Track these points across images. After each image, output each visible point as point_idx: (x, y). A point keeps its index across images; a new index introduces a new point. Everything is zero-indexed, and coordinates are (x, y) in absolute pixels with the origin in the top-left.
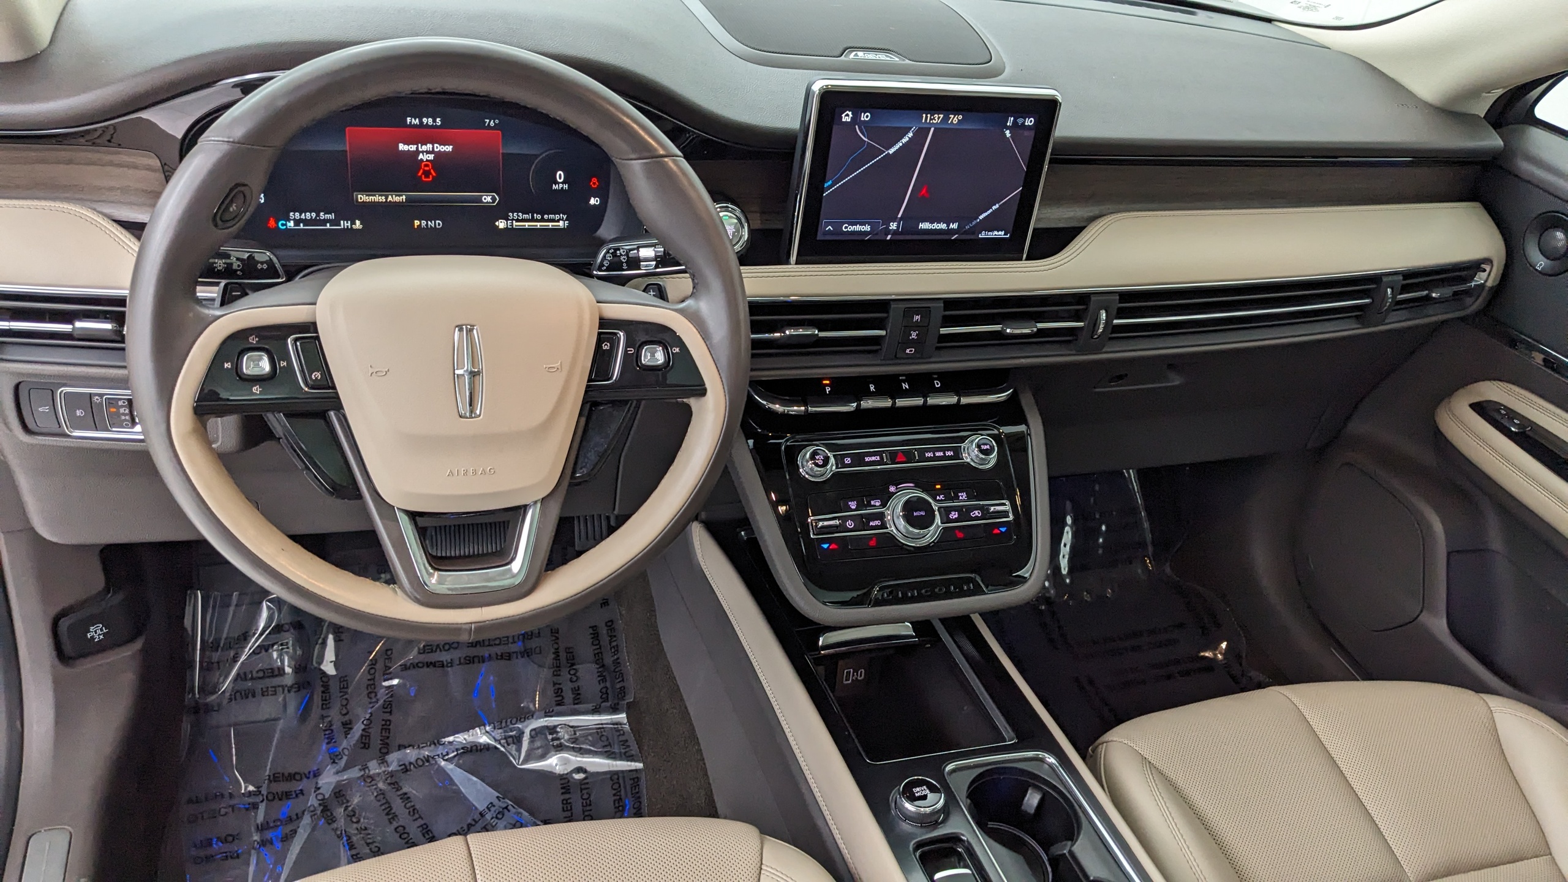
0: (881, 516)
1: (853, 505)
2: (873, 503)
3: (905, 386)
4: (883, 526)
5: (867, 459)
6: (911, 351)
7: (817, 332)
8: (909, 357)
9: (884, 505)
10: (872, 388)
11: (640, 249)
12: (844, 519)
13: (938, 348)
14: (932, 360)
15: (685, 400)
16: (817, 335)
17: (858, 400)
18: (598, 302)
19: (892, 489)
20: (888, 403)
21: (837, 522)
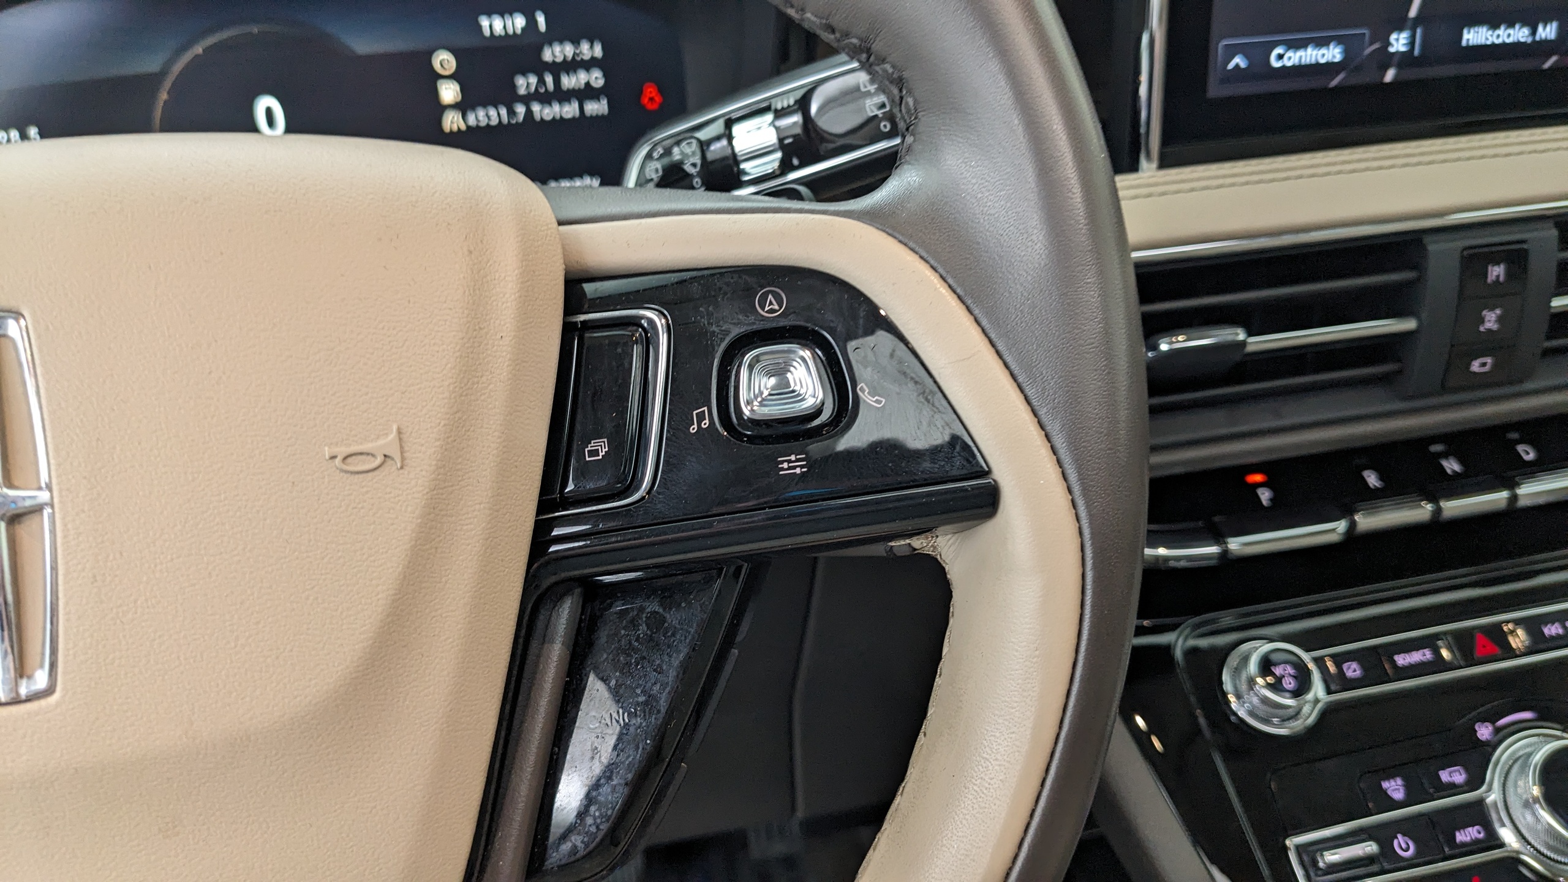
0: (1478, 813)
1: (1395, 788)
2: (1445, 776)
3: (1452, 466)
4: (1493, 841)
5: (1402, 660)
6: (1484, 365)
7: (1241, 336)
8: (1483, 381)
9: (1476, 780)
10: (1372, 479)
11: (737, 129)
12: (1382, 835)
13: (1547, 353)
14: (1529, 385)
15: (917, 543)
16: (1243, 344)
17: (1347, 512)
18: (561, 223)
19: (1484, 732)
20: (1423, 512)
21: (1370, 848)
